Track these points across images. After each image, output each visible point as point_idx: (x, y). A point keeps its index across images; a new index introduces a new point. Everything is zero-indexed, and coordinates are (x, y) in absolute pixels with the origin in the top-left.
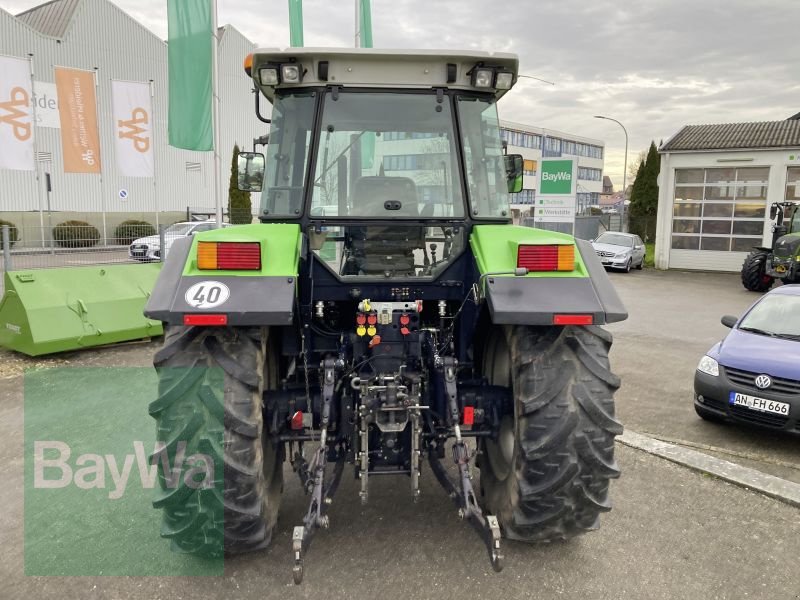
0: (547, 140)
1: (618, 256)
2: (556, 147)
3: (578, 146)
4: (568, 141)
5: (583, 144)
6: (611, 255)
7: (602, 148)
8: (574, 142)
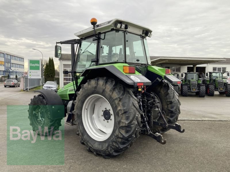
0: (6, 55)
1: (54, 88)
2: (9, 57)
3: (16, 57)
4: (12, 56)
5: (17, 57)
6: (52, 88)
7: (23, 59)
8: (15, 56)
